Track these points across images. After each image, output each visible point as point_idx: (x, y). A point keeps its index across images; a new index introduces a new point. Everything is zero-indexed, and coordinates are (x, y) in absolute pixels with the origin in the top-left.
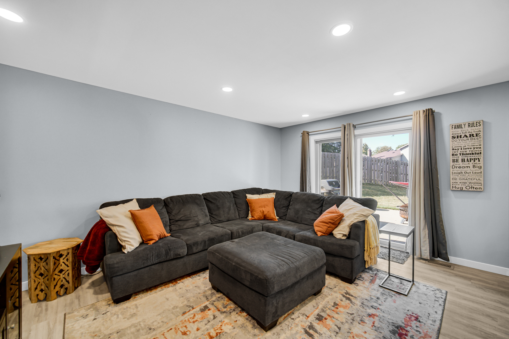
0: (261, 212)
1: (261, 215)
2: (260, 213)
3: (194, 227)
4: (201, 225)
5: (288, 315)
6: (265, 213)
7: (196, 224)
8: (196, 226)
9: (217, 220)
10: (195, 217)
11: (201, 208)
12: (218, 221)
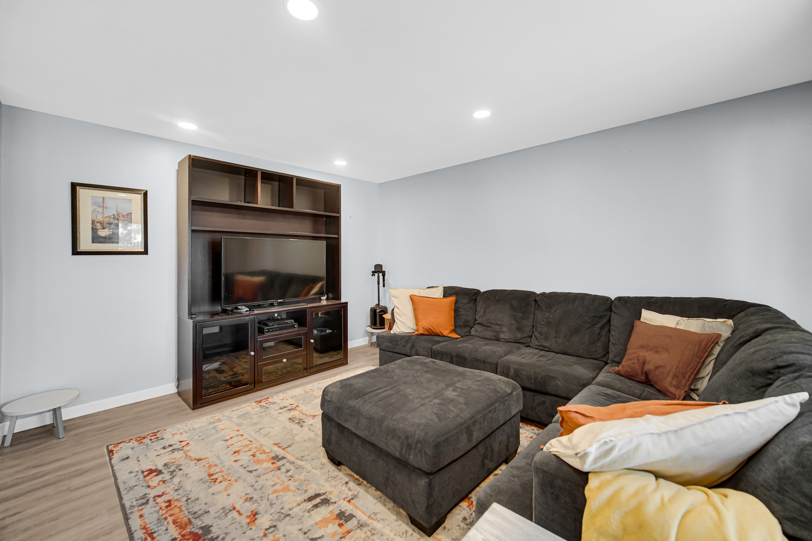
0: (638, 360)
1: (637, 367)
2: (636, 361)
3: (491, 338)
4: (503, 340)
5: (357, 479)
6: (647, 367)
7: (494, 336)
8: (494, 338)
9: (539, 344)
10: (498, 325)
11: (515, 314)
12: (540, 346)
